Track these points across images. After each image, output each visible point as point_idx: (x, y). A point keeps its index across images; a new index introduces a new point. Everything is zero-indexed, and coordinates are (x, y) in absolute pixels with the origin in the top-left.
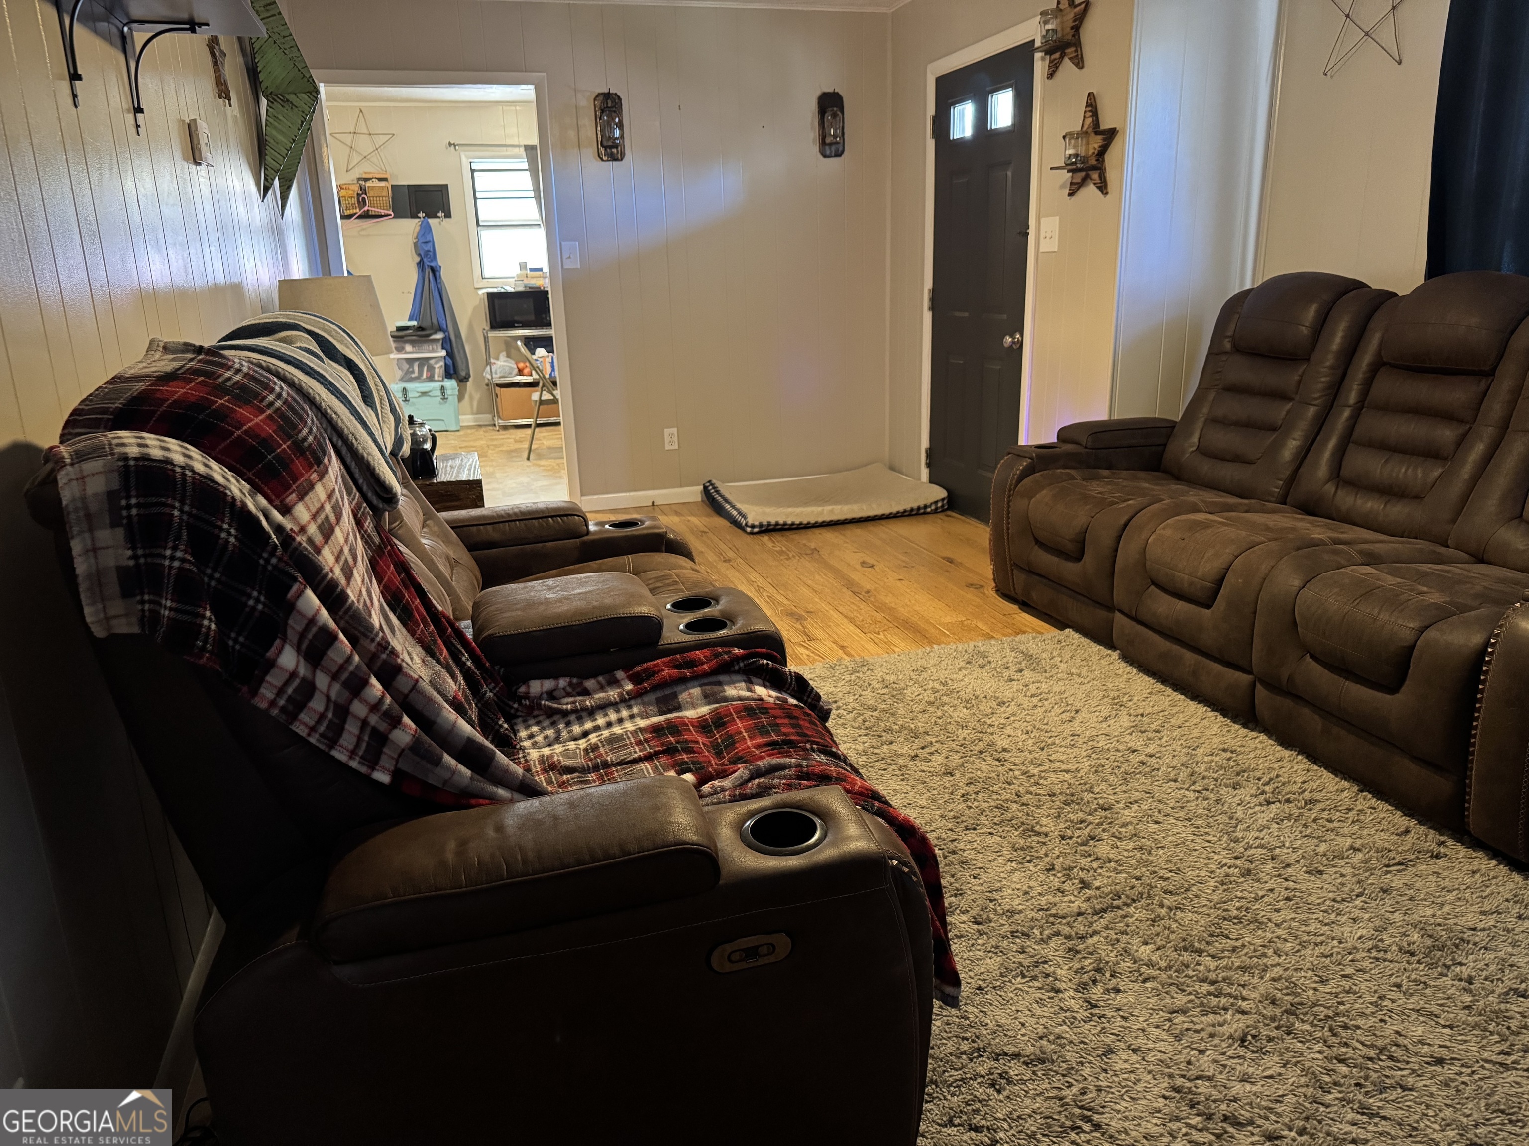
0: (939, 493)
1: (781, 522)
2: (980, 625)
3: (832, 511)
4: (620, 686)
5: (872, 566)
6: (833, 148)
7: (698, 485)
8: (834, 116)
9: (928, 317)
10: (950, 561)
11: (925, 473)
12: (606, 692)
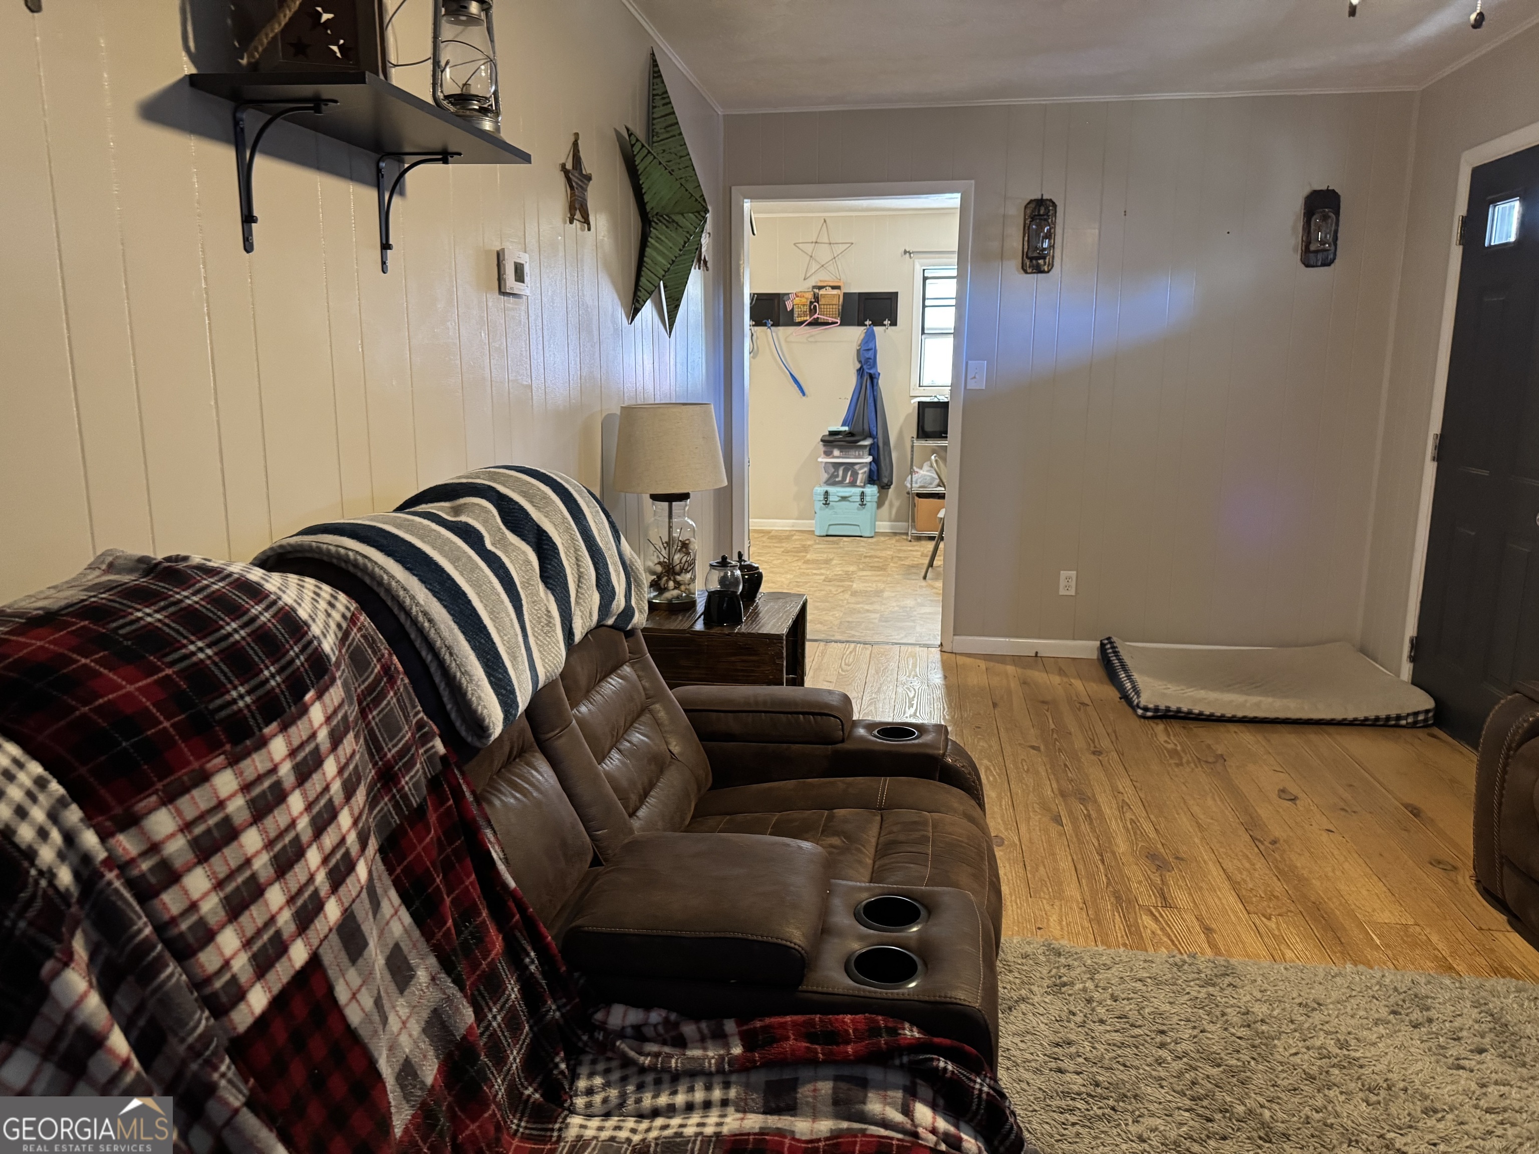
0: (1423, 702)
1: (1185, 709)
2: (1435, 938)
3: (1258, 705)
4: (727, 1046)
5: (1294, 799)
6: (1320, 256)
7: (1096, 640)
8: (1325, 218)
9: (1430, 469)
10: (1416, 812)
11: (1406, 670)
12: (705, 1049)
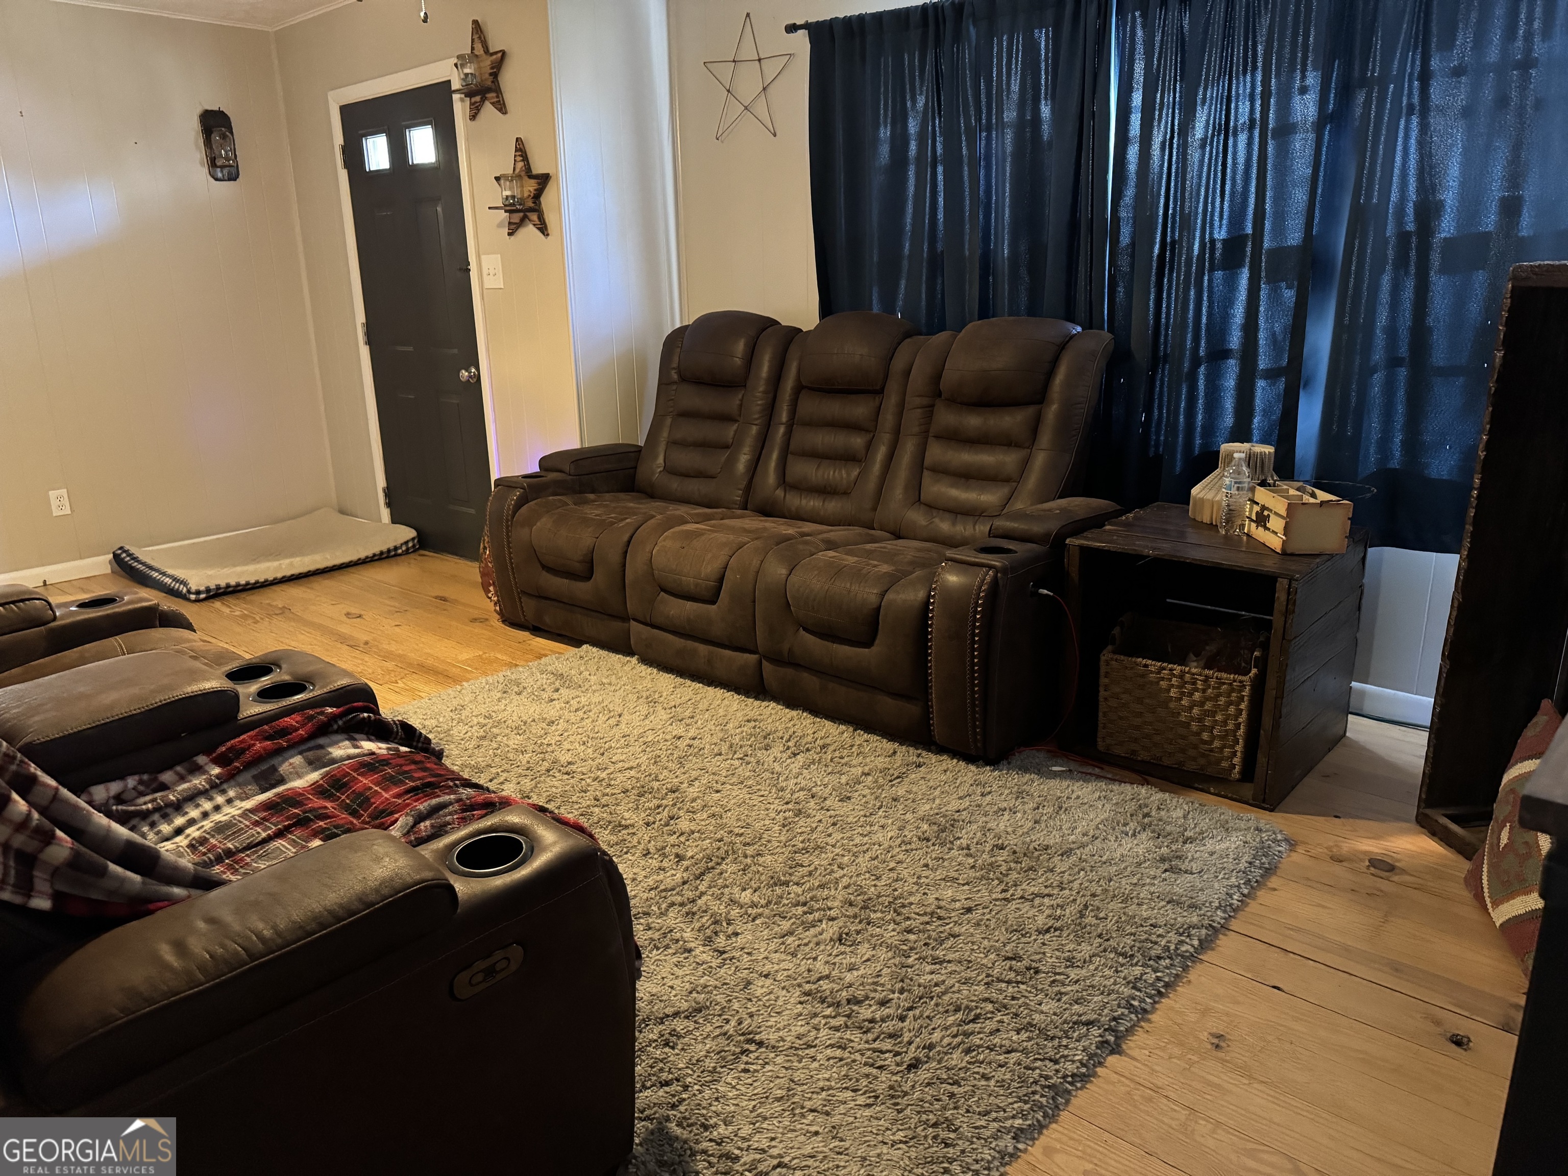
0: (406, 533)
1: (233, 583)
2: (499, 656)
3: (291, 564)
4: (205, 772)
5: (360, 616)
6: (226, 171)
7: (109, 553)
8: (224, 137)
9: (364, 352)
10: (444, 599)
11: (385, 514)
12: (190, 781)
